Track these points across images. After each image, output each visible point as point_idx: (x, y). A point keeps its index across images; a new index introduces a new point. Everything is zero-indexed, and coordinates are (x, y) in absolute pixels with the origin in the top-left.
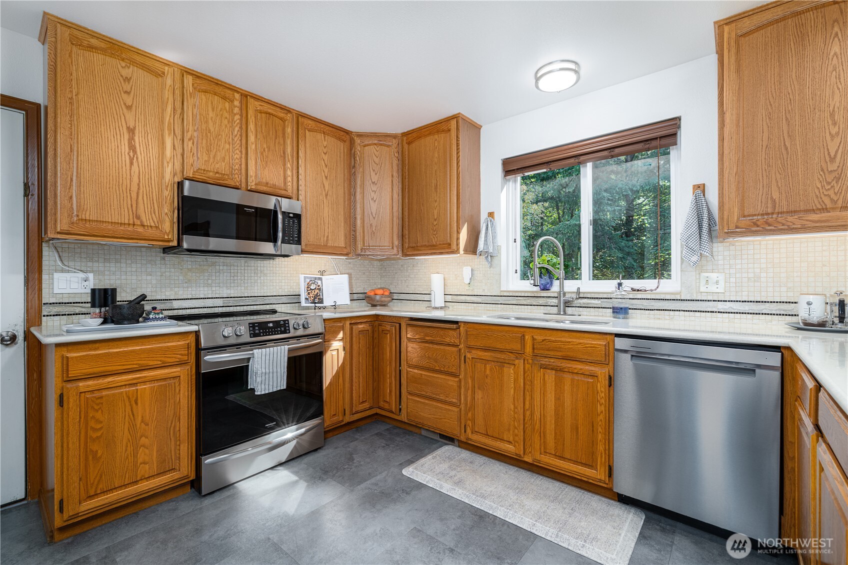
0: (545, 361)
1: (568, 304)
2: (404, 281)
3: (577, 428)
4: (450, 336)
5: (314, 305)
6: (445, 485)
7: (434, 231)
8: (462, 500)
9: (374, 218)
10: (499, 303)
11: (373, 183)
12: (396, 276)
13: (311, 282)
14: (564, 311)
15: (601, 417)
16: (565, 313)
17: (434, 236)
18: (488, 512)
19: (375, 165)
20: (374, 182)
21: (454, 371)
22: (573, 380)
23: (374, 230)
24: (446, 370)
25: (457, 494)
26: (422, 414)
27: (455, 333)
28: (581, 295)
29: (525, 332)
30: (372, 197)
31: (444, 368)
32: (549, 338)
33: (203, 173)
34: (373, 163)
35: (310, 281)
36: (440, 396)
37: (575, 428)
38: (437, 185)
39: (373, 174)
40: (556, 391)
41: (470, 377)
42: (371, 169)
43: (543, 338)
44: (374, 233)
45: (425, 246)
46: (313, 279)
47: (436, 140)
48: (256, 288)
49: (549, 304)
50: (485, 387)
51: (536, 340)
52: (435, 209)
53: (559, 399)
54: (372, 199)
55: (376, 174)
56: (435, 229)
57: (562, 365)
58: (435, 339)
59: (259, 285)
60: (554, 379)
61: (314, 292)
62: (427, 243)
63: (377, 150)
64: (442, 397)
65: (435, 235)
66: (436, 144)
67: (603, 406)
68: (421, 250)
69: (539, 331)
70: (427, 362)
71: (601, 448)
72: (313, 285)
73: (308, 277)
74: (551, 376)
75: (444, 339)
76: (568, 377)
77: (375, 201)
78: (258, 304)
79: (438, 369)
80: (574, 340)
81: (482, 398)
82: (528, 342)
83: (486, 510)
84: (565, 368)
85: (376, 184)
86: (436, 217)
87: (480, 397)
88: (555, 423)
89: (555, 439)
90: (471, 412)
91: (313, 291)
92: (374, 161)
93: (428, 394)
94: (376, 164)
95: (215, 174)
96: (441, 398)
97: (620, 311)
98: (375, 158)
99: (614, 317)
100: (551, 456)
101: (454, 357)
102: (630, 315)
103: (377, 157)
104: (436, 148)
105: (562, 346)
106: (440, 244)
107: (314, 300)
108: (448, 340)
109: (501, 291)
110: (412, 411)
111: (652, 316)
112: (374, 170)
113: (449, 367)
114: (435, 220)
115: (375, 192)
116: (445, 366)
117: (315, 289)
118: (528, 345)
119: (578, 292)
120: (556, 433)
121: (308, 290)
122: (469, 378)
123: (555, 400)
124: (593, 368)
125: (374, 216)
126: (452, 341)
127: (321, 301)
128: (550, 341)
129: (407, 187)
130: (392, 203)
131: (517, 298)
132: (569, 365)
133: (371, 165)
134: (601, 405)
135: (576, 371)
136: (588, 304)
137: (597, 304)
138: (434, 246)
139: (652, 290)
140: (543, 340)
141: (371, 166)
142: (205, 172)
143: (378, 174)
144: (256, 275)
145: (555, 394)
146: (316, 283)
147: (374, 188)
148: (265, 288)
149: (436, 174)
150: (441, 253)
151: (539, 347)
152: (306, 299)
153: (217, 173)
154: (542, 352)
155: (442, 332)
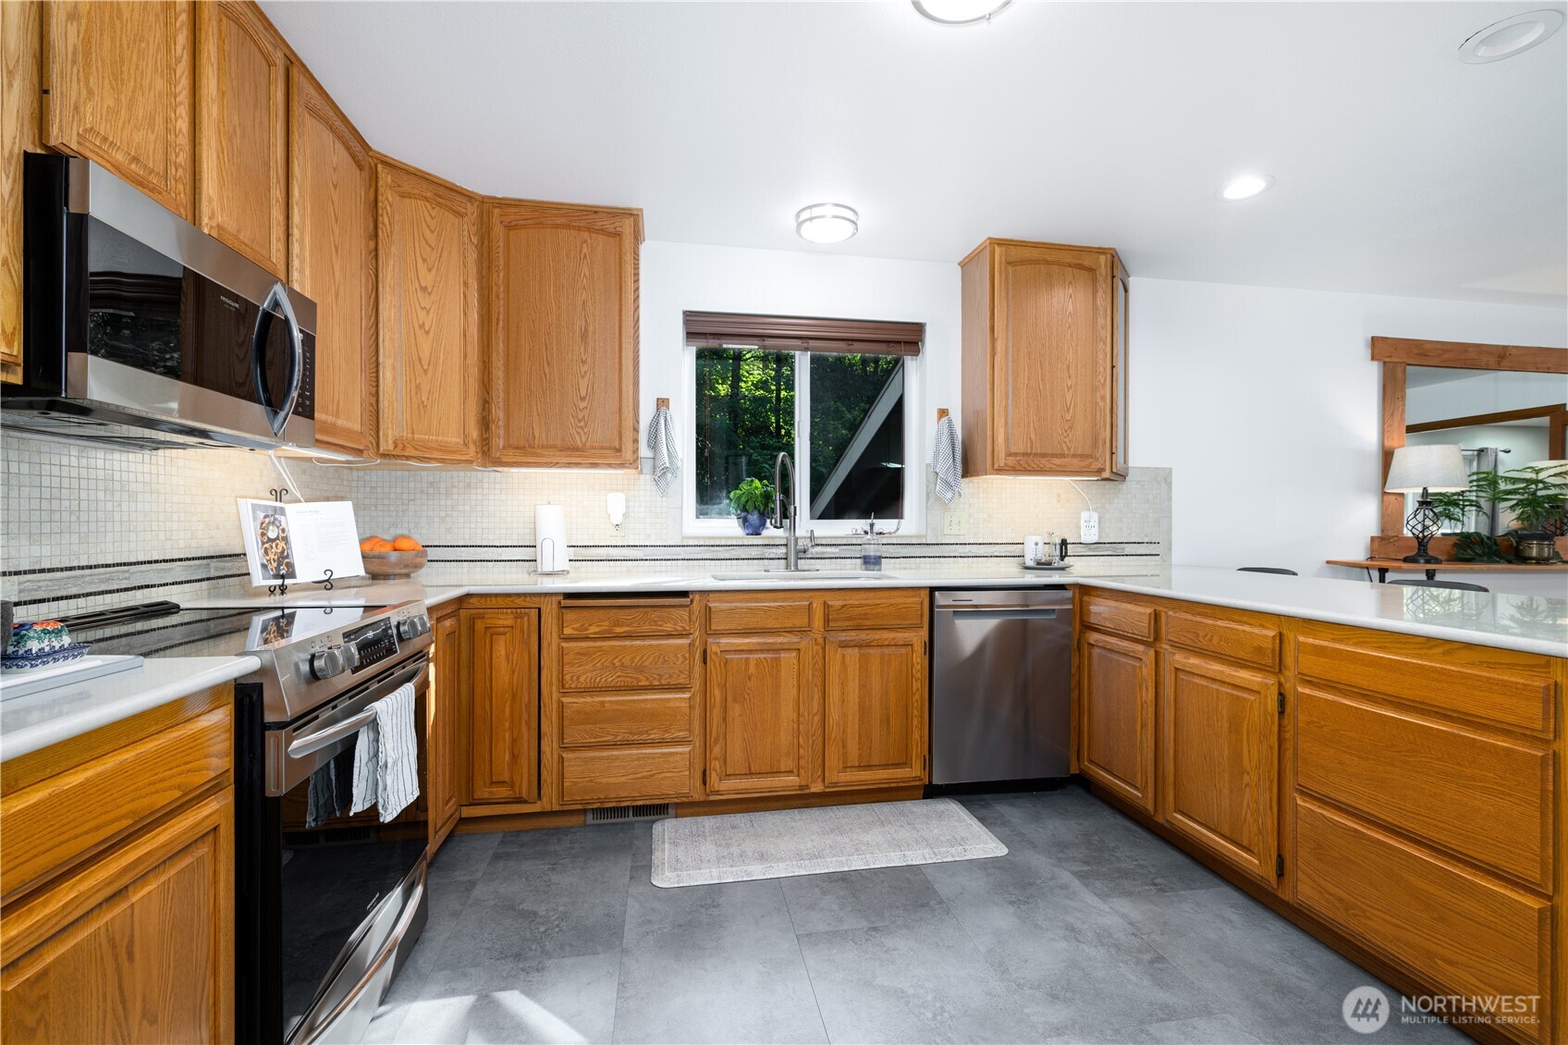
0: (844, 636)
1: (802, 554)
2: (436, 519)
3: (888, 720)
4: (673, 619)
5: (279, 582)
6: (751, 868)
7: (579, 421)
8: (797, 874)
9: (426, 371)
10: (680, 557)
11: (424, 289)
12: (412, 507)
13: (267, 520)
14: (796, 565)
15: (917, 696)
16: (797, 570)
17: (579, 430)
18: (843, 870)
19: (429, 249)
20: (426, 288)
21: (682, 681)
22: (882, 656)
23: (424, 399)
24: (663, 682)
25: (780, 870)
26: (605, 780)
27: (684, 613)
28: (818, 542)
29: (811, 597)
30: (421, 323)
31: (659, 681)
32: (851, 602)
33: (100, 148)
34: (423, 243)
35: (265, 517)
36: (650, 734)
37: (886, 720)
38: (586, 330)
39: (422, 268)
40: (860, 676)
41: (719, 685)
42: (418, 255)
43: (841, 603)
44: (425, 407)
45: (554, 447)
46: (270, 513)
47: (585, 241)
48: (110, 537)
49: (767, 556)
50: (746, 696)
51: (832, 607)
52: (583, 377)
53: (864, 686)
54: (421, 326)
55: (430, 270)
56: (580, 417)
57: (869, 637)
58: (638, 629)
59: (117, 527)
60: (857, 660)
61: (276, 546)
62: (559, 443)
63: (431, 215)
64: (654, 735)
65: (582, 428)
66: (585, 250)
67: (919, 682)
68: (543, 456)
69: (832, 594)
70: (618, 677)
71: (917, 736)
72: (271, 528)
73: (260, 506)
74: (853, 654)
75: (661, 626)
76: (874, 652)
77: (427, 333)
78: (115, 587)
79: (647, 683)
80: (884, 601)
81: (740, 716)
82: (817, 613)
83: (838, 870)
84: (873, 641)
85: (430, 294)
86: (583, 394)
87: (737, 714)
88: (859, 720)
89: (859, 743)
90: (718, 746)
91: (274, 545)
92: (425, 239)
93: (619, 738)
94: (430, 246)
95: (130, 163)
96: (652, 736)
97: (871, 562)
98: (427, 232)
99: (866, 570)
100: (853, 769)
101: (683, 656)
102: (883, 566)
103: (432, 232)
104: (585, 257)
105: (869, 611)
106: (593, 448)
107: (278, 568)
108: (668, 627)
109: (683, 538)
110: (575, 783)
111: (897, 566)
112: (424, 260)
113: (670, 676)
114: (583, 399)
115: (428, 312)
116: (661, 676)
117: (277, 538)
118: (817, 617)
119: (812, 538)
120: (860, 736)
121: (263, 543)
122: (716, 687)
123: (859, 689)
124: (906, 635)
125: (426, 367)
126: (679, 628)
127: (292, 575)
128: (852, 606)
129: (501, 317)
130: (465, 345)
131: (712, 548)
132: (877, 637)
133: (417, 246)
134: (916, 681)
135: (887, 643)
136: (822, 553)
137: (833, 553)
138: (577, 449)
139: (890, 533)
140: (843, 607)
141: (417, 249)
142: (105, 147)
143: (434, 271)
144: (109, 498)
145: (860, 680)
146: (278, 524)
147: (426, 302)
148: (133, 537)
149: (584, 309)
150: (594, 465)
151: (836, 616)
152: (264, 566)
153: (135, 159)
154: (839, 624)
155: (655, 615)
